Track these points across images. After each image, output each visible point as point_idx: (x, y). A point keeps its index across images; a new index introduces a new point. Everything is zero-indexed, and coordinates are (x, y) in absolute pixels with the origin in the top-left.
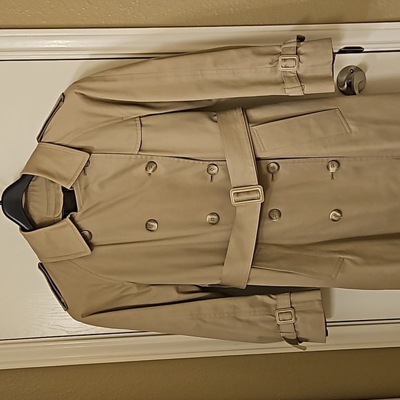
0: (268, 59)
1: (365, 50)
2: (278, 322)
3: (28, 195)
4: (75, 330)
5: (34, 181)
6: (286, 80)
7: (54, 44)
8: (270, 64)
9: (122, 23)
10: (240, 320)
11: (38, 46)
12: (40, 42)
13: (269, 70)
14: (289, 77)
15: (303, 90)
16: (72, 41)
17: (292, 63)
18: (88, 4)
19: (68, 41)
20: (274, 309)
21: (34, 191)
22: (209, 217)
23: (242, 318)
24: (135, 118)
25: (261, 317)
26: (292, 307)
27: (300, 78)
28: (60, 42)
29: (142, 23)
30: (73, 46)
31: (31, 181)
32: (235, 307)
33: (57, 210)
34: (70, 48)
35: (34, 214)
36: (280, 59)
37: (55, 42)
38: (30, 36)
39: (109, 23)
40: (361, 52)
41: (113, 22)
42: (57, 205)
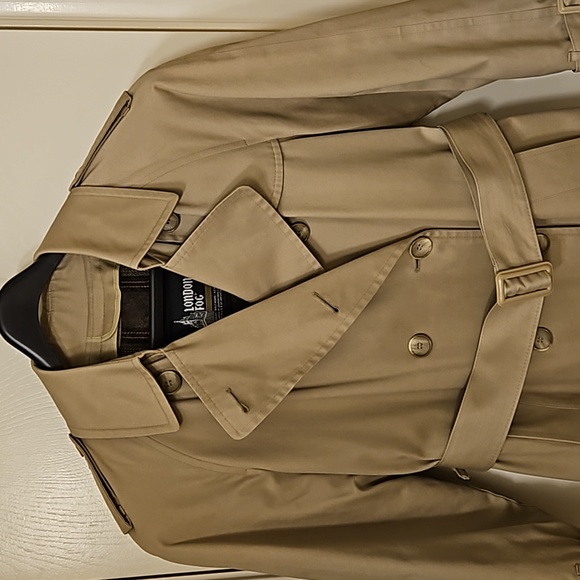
3: (49, 298)
5: (60, 269)
13: (536, 14)
14: (578, 28)
21: (61, 289)
22: (413, 342)
24: (269, 142)
31: (55, 269)
33: (109, 325)
35: (60, 335)
42: (107, 316)
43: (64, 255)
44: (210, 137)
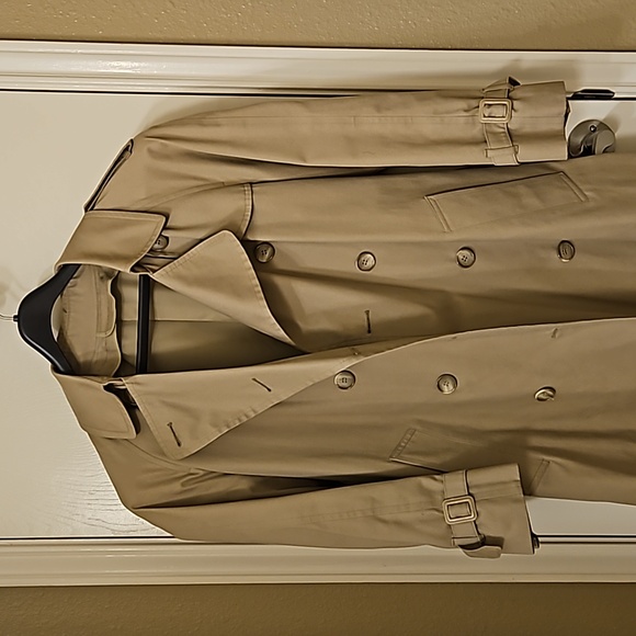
0: (462, 104)
1: (616, 96)
2: (449, 521)
4: (125, 528)
6: (490, 139)
7: (115, 67)
8: (466, 111)
9: (223, 37)
10: (384, 521)
11: (88, 70)
12: (91, 63)
13: (462, 120)
14: (494, 134)
15: (516, 153)
16: (142, 64)
17: (500, 111)
18: (170, 5)
19: (137, 64)
20: (440, 498)
21: (76, 294)
22: (339, 377)
23: (387, 517)
24: (243, 184)
25: (419, 514)
26: (469, 494)
27: (511, 136)
28: (124, 64)
29: (256, 39)
30: (144, 72)
31: (71, 278)
32: (373, 500)
34: (138, 75)
36: (482, 105)
37: (115, 64)
38: (76, 53)
39: (203, 38)
40: (610, 98)
41: (210, 36)
43: (80, 265)
44: (195, 178)
